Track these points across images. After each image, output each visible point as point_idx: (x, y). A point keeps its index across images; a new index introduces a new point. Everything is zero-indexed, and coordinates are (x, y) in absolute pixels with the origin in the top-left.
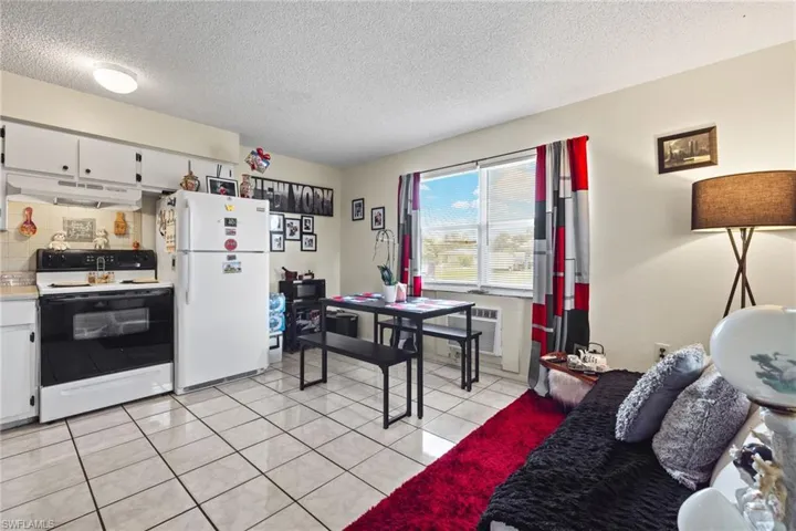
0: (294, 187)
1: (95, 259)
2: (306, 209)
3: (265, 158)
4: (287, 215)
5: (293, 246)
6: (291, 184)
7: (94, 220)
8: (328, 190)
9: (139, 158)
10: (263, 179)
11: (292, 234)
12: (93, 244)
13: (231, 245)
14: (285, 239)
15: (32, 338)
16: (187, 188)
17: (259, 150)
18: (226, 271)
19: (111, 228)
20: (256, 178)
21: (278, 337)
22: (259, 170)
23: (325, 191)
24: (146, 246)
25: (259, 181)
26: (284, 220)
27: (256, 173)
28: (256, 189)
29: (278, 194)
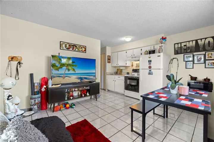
0: (199, 41)
2: (207, 48)
6: (196, 41)
9: (141, 50)
11: (198, 61)
13: (150, 67)
14: (194, 63)
18: (149, 74)
25: (179, 44)
26: (194, 55)
28: (178, 47)
29: (189, 46)
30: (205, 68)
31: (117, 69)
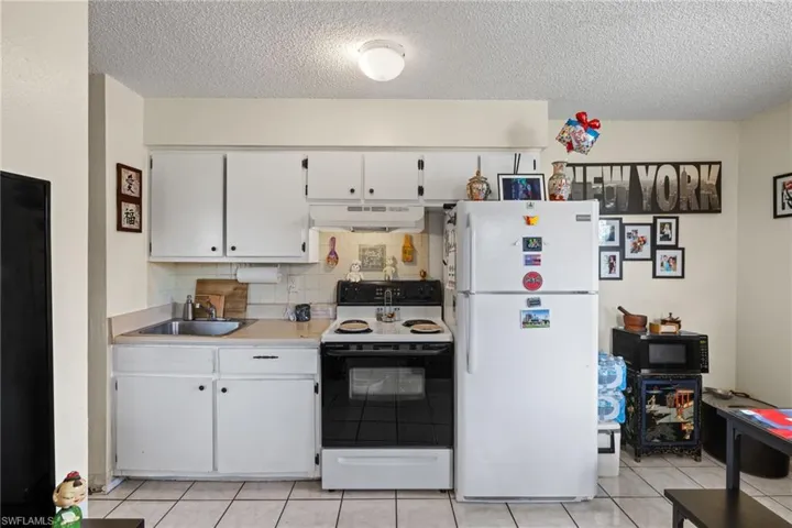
0: (641, 169)
1: (383, 292)
2: (664, 203)
3: (592, 126)
4: (627, 219)
5: (637, 271)
6: (634, 166)
7: (385, 246)
8: (710, 164)
9: (421, 164)
10: (585, 166)
11: (636, 249)
12: (383, 273)
13: (532, 282)
14: (623, 258)
15: (316, 390)
16: (472, 197)
17: (579, 116)
18: (525, 324)
19: (399, 255)
20: (574, 166)
21: (612, 433)
22: (581, 150)
23: (704, 168)
24: (433, 275)
25: (579, 170)
26: (622, 226)
27: (575, 157)
28: (574, 182)
29: (612, 185)
30: (655, 276)
31: (201, 283)
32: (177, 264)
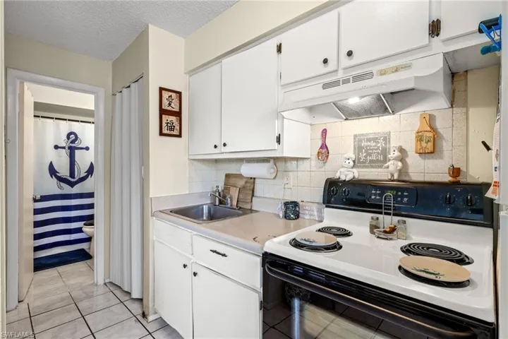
12: (384, 170)
19: (410, 144)
24: (476, 172)
31: (228, 176)
32: (216, 161)
